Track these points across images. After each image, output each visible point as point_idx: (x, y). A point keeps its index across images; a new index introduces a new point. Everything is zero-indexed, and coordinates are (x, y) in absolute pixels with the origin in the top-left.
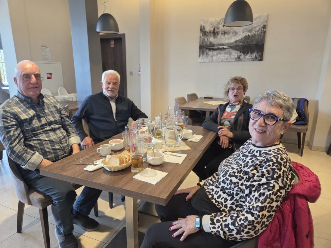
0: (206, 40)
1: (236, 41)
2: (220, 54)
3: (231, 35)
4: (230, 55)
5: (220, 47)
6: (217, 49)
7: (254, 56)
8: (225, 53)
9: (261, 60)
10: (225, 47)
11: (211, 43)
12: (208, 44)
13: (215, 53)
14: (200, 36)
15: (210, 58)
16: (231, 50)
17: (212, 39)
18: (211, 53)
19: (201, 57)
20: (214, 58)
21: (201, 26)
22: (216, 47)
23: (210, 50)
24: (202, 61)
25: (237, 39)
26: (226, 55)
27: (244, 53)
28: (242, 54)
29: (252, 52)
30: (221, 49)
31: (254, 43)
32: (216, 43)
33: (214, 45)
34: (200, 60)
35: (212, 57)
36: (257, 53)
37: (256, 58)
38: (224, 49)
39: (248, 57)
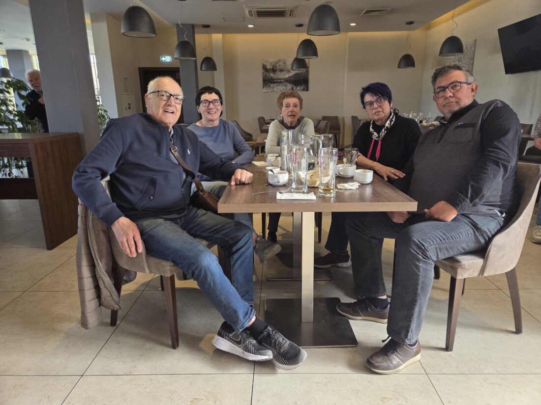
0: (268, 75)
1: (289, 77)
2: (279, 86)
3: (285, 72)
4: (286, 87)
5: (279, 81)
6: (276, 82)
7: (302, 87)
8: (282, 86)
9: (307, 90)
10: (282, 81)
11: (271, 77)
12: (270, 79)
13: (275, 85)
14: (263, 73)
15: (272, 89)
16: (287, 84)
17: (272, 75)
18: (272, 85)
19: (265, 88)
20: (275, 89)
21: (263, 65)
22: (275, 81)
23: (271, 83)
24: (266, 91)
25: (290, 75)
26: (283, 87)
27: (296, 85)
28: (294, 86)
29: (301, 85)
30: (279, 82)
31: (302, 78)
32: (275, 78)
33: (274, 79)
34: (264, 90)
35: (273, 88)
36: (304, 85)
37: (304, 89)
38: (281, 82)
39: (298, 88)
